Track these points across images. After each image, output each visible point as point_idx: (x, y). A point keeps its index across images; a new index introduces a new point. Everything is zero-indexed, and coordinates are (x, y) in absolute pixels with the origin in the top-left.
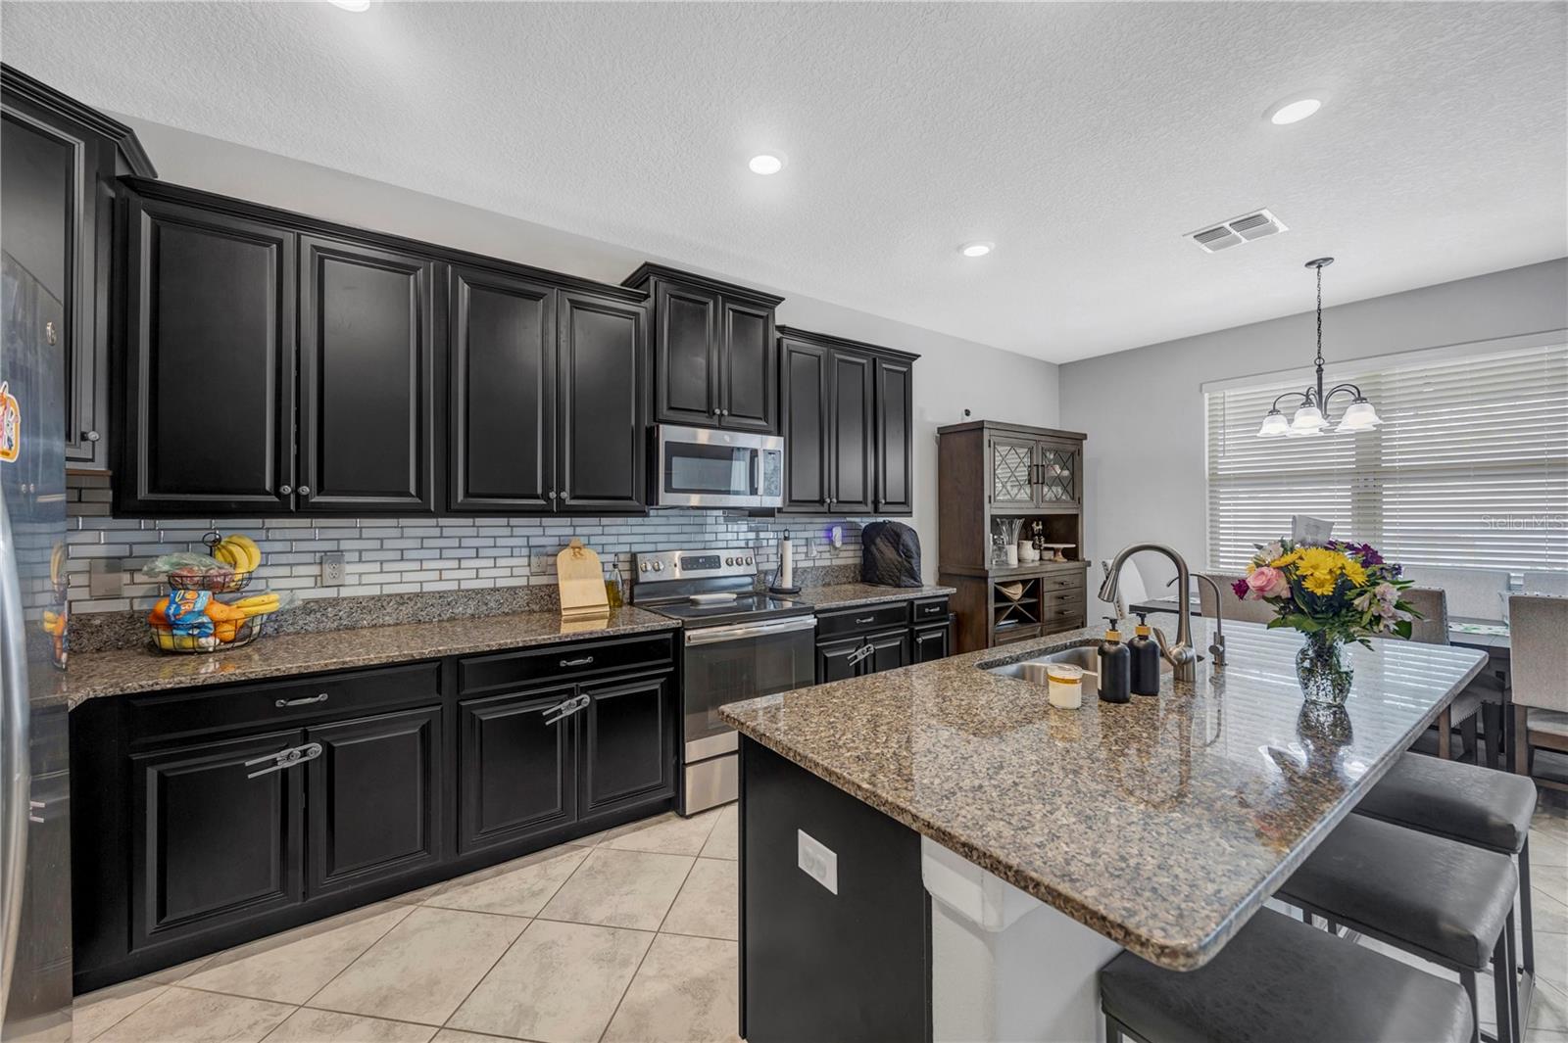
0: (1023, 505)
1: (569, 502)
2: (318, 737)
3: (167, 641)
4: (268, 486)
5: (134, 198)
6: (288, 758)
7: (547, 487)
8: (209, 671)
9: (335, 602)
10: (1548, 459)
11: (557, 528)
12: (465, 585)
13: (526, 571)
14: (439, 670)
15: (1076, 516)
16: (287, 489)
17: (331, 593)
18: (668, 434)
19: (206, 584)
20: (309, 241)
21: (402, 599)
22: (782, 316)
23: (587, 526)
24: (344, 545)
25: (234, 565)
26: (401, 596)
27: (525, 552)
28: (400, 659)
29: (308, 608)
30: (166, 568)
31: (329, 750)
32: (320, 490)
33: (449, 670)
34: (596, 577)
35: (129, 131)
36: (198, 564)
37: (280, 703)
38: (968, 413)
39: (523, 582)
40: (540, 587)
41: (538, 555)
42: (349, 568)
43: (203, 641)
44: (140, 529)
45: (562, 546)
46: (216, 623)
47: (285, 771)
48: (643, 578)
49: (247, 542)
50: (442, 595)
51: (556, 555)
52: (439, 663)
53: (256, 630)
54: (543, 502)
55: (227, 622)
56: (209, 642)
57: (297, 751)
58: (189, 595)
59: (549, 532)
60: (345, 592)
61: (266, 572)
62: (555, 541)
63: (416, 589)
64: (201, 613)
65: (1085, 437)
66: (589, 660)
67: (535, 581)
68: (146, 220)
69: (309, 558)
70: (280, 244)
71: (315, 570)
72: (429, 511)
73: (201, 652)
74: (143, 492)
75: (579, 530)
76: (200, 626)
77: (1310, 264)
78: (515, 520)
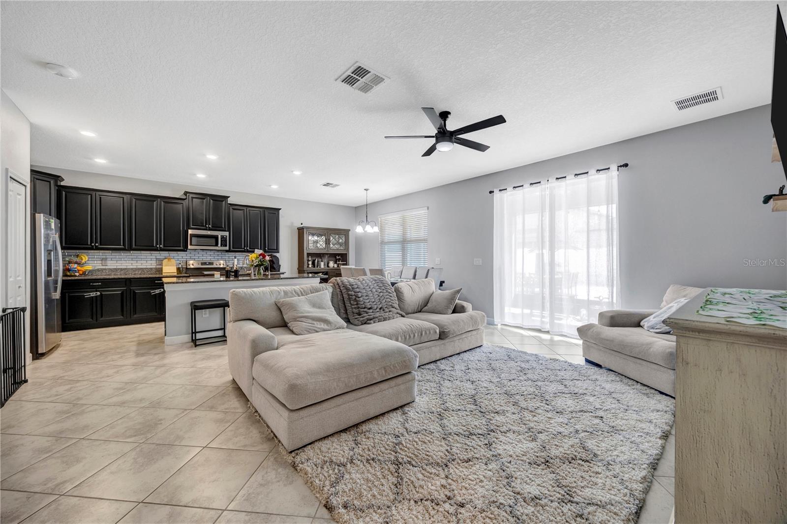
0: (322, 250)
1: (164, 248)
2: (98, 291)
3: (68, 274)
4: (89, 244)
5: (61, 189)
6: (93, 294)
8: (76, 278)
9: (105, 269)
11: (164, 254)
12: (138, 267)
13: (155, 264)
14: (126, 281)
15: (346, 254)
16: (93, 244)
17: (104, 267)
18: (190, 232)
19: (76, 263)
20: (98, 193)
21: (122, 269)
22: (230, 201)
23: (173, 254)
24: (107, 257)
25: (82, 259)
27: (155, 260)
29: (98, 270)
30: (68, 260)
31: (101, 294)
32: (101, 245)
33: (128, 282)
34: (173, 266)
35: (61, 176)
36: (75, 259)
37: (91, 284)
38: (302, 224)
39: (155, 267)
40: (159, 268)
41: (159, 260)
42: (108, 262)
43: (76, 274)
44: (68, 252)
45: (165, 258)
46: (79, 270)
47: (92, 297)
48: (188, 267)
49: (85, 255)
51: (163, 261)
52: (126, 279)
53: (87, 273)
54: (155, 248)
55: (80, 270)
56: (77, 274)
57: (95, 293)
58: (73, 265)
59: (162, 255)
60: (107, 267)
61: (89, 262)
62: (164, 257)
63: (125, 267)
64: (75, 268)
65: (349, 230)
67: (158, 267)
68: (64, 193)
69: (99, 259)
70: (91, 195)
71: (101, 262)
72: (126, 249)
73: (76, 276)
74: (64, 245)
75: (171, 255)
76: (75, 271)
77: (365, 190)
78: (152, 252)
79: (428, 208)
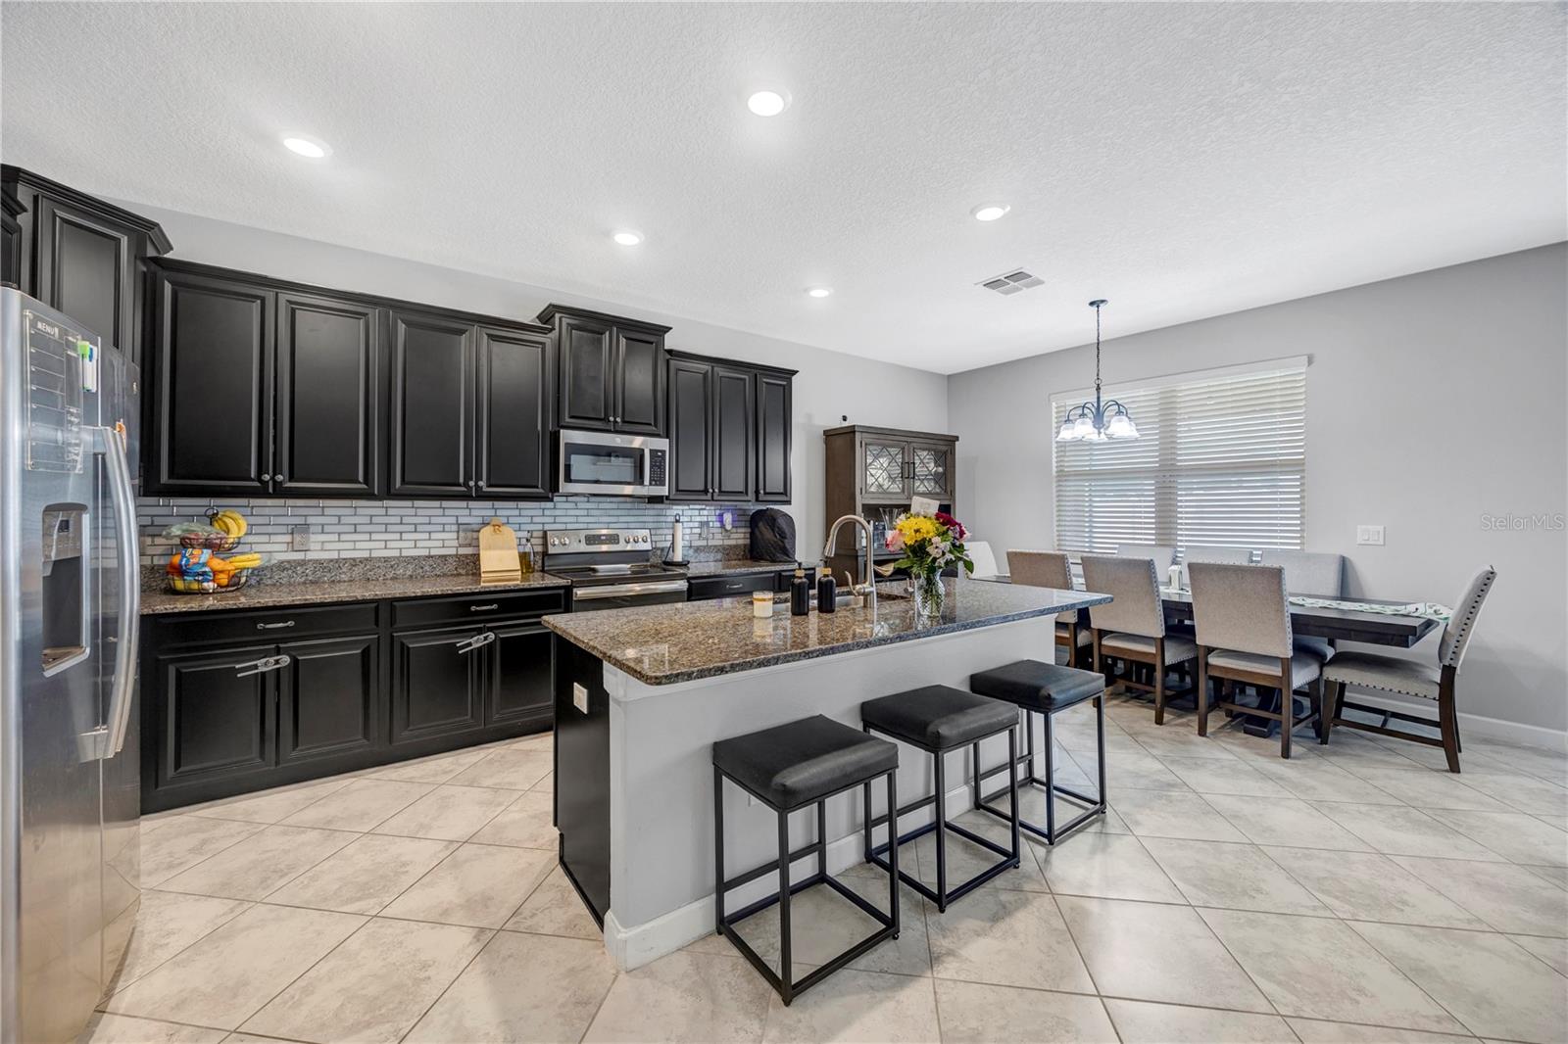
0: (894, 496)
1: (485, 489)
2: (287, 651)
3: (179, 585)
4: (253, 475)
5: (160, 273)
6: (266, 665)
7: (467, 477)
8: (210, 603)
9: (303, 563)
10: (1280, 460)
11: (480, 510)
12: (405, 553)
13: (455, 543)
14: (377, 608)
15: (949, 506)
16: (267, 477)
17: (299, 556)
18: (568, 436)
19: (207, 544)
20: (285, 296)
21: (354, 563)
22: (671, 342)
23: (507, 509)
24: (311, 520)
25: (228, 531)
26: (354, 559)
27: (455, 528)
28: (347, 599)
29: (282, 566)
30: (179, 533)
31: (295, 662)
32: (292, 478)
33: (384, 610)
34: (510, 548)
35: (157, 225)
36: (202, 530)
37: (260, 626)
38: (845, 418)
39: (453, 551)
40: (466, 556)
41: (465, 531)
42: (313, 538)
43: (205, 584)
44: (159, 506)
45: (485, 524)
46: (215, 573)
47: (263, 674)
48: (551, 550)
49: (236, 516)
50: (386, 560)
51: (479, 531)
52: (377, 604)
53: (243, 580)
54: (463, 489)
55: (222, 572)
56: (210, 586)
57: (272, 660)
58: (196, 552)
59: (474, 512)
60: (310, 556)
61: (250, 539)
62: (480, 520)
63: (366, 554)
64: (204, 565)
66: (495, 606)
67: (463, 551)
68: (168, 287)
69: (283, 529)
70: (263, 300)
71: (288, 538)
72: (374, 494)
73: (204, 593)
74: (164, 478)
75: (499, 513)
76: (204, 574)
77: (1092, 304)
78: (446, 504)
79: (1310, 362)
